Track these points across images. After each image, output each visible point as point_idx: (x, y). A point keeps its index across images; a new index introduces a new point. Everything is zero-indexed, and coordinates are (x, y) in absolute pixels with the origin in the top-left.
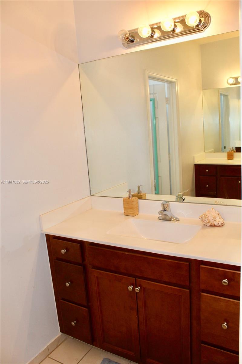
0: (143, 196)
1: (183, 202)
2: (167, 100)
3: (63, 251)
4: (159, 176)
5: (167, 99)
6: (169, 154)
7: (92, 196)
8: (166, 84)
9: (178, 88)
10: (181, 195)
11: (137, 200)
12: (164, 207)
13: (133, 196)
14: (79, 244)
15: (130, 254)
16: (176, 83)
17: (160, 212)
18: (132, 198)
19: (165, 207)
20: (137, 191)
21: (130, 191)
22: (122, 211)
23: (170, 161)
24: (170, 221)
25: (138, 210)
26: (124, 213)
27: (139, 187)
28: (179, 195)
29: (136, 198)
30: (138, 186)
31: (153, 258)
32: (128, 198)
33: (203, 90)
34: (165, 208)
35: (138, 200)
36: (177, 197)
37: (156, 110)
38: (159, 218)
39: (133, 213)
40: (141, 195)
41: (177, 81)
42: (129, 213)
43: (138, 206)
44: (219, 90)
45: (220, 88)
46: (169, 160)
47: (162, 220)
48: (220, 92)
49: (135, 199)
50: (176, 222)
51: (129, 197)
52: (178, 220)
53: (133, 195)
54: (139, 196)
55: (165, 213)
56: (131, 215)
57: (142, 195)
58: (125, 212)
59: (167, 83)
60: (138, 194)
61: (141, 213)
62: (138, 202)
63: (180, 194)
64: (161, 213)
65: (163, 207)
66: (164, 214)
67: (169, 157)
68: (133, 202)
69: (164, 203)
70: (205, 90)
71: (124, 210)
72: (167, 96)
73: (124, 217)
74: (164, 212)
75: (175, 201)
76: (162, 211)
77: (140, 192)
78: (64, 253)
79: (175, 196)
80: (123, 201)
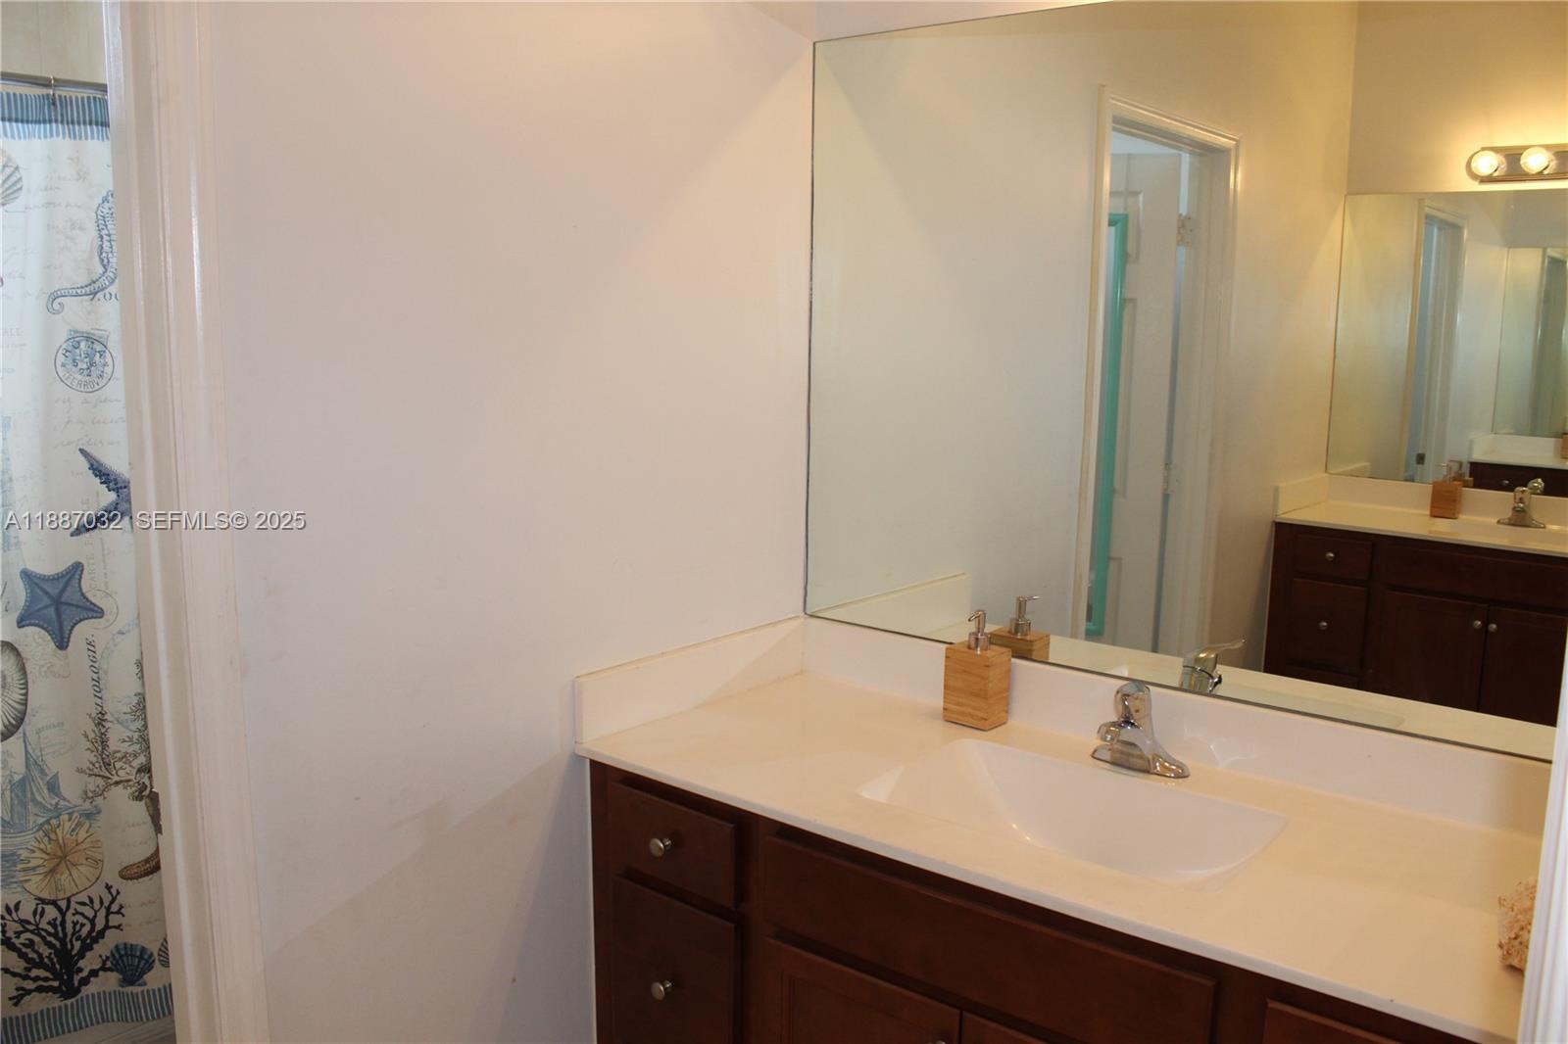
0: (1036, 646)
1: (1211, 695)
2: (1183, 226)
3: (659, 845)
4: (1110, 559)
5: (1183, 223)
6: (1168, 464)
7: (812, 616)
8: (1186, 158)
9: (1237, 179)
10: (1205, 660)
11: (1010, 660)
12: (1126, 707)
13: (994, 639)
14: (732, 826)
15: (948, 899)
16: (1233, 154)
17: (1104, 729)
18: (986, 650)
19: (1133, 710)
20: (1012, 620)
21: (980, 618)
22: (937, 701)
23: (1166, 497)
24: (1147, 772)
25: (1008, 704)
26: (945, 709)
27: (1021, 605)
28: (1198, 660)
29: (1004, 649)
30: (1018, 599)
31: (1056, 934)
32: (969, 647)
33: (1350, 193)
34: (1129, 712)
35: (1014, 660)
36: (1190, 669)
37: (1129, 267)
38: (1095, 751)
39: (985, 716)
40: (1028, 638)
41: (1237, 147)
42: (964, 714)
43: (1008, 689)
44: (1421, 200)
45: (1426, 193)
46: (1165, 490)
47: (1107, 766)
48: (1427, 210)
49: (996, 653)
50: (1172, 784)
51: (973, 644)
52: (1181, 774)
53: (991, 634)
54: (1021, 643)
55: (1128, 733)
56: (975, 723)
57: (1031, 641)
58: (948, 706)
59: (1191, 153)
60: (1016, 632)
61: (1016, 721)
62: (1009, 670)
63: (1202, 655)
64: (1108, 732)
65: (1120, 707)
66: (1121, 738)
67: (1167, 481)
68: (988, 666)
69: (1131, 689)
70: (1359, 197)
71: (945, 698)
72: (1183, 211)
73: (940, 726)
74: (1123, 731)
75: (1177, 685)
76: (1114, 724)
77: (1025, 628)
78: (660, 854)
79: (1179, 662)
80: (947, 657)
